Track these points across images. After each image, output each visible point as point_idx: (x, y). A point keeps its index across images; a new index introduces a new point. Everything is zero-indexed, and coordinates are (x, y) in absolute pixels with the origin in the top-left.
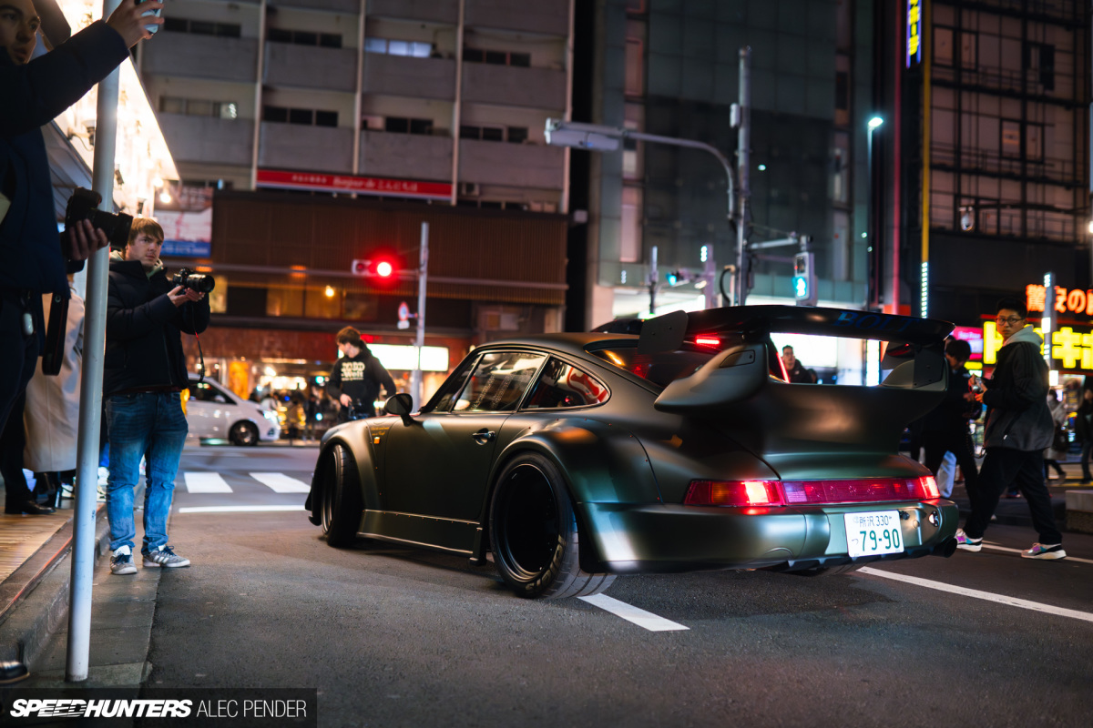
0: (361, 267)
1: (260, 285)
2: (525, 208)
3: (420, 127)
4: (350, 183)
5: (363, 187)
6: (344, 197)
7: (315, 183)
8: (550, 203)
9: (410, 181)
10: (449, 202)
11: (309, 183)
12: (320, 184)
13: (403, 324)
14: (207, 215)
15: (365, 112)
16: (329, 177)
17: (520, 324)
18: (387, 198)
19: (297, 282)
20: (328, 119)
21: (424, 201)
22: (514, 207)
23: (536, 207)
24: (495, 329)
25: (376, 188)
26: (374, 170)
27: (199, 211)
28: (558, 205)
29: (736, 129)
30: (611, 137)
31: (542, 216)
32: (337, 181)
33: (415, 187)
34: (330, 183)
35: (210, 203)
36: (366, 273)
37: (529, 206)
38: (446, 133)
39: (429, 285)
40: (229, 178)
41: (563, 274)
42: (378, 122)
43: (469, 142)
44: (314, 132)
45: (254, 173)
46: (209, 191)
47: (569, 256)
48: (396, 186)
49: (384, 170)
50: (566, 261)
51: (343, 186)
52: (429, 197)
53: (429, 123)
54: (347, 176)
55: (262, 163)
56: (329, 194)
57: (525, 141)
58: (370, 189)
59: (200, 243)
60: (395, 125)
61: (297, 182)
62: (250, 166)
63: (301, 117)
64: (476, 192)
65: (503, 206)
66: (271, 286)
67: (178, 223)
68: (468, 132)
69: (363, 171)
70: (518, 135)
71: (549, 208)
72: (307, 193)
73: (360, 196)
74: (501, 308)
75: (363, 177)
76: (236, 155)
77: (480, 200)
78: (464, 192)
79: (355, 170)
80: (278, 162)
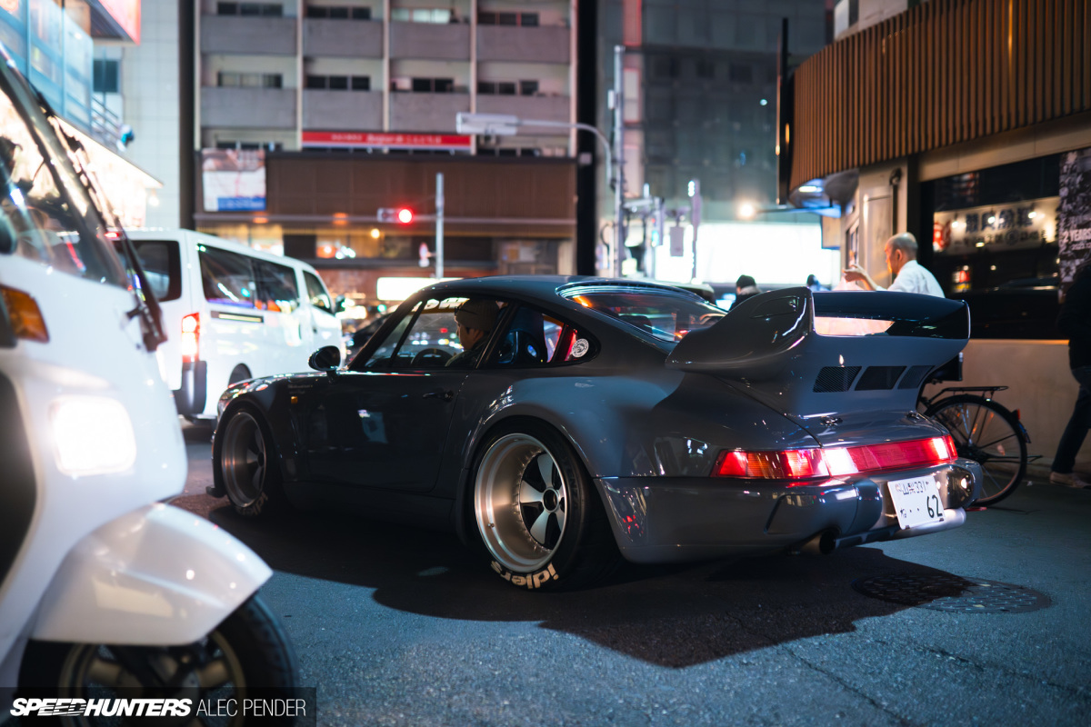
0: (385, 215)
1: (308, 232)
2: (537, 154)
3: (443, 86)
4: (381, 139)
5: (394, 142)
6: (377, 152)
7: (352, 141)
8: (560, 147)
9: (434, 134)
10: (468, 152)
11: (346, 141)
12: (356, 141)
13: (424, 263)
14: (260, 175)
15: (392, 74)
16: (364, 134)
17: (537, 256)
18: (416, 152)
19: (340, 227)
20: (362, 84)
21: (446, 153)
22: (528, 153)
23: (547, 152)
24: (514, 261)
25: (405, 142)
26: (402, 127)
27: (254, 171)
28: (567, 149)
29: (613, 111)
30: (508, 125)
31: (553, 161)
32: (371, 138)
33: (438, 140)
34: (364, 140)
35: (262, 163)
36: (390, 220)
37: (540, 150)
38: (465, 90)
39: (446, 226)
40: (279, 140)
41: (573, 210)
42: (405, 83)
43: (485, 98)
44: (349, 97)
45: (299, 134)
46: (261, 153)
47: (579, 194)
48: (423, 139)
49: (411, 127)
50: (575, 199)
51: (375, 142)
52: (452, 148)
53: (450, 81)
54: (379, 133)
55: (306, 126)
56: (364, 150)
57: (535, 94)
58: (400, 144)
59: (257, 199)
60: (421, 85)
61: (336, 141)
62: (294, 128)
63: (338, 83)
64: (493, 141)
65: (519, 153)
66: (319, 232)
67: (237, 182)
68: (484, 88)
69: (394, 128)
70: (529, 88)
71: (559, 153)
72: (345, 150)
73: (392, 151)
74: (519, 243)
75: (393, 133)
76: (284, 120)
77: (498, 148)
78: (482, 141)
79: (386, 127)
80: (319, 124)
